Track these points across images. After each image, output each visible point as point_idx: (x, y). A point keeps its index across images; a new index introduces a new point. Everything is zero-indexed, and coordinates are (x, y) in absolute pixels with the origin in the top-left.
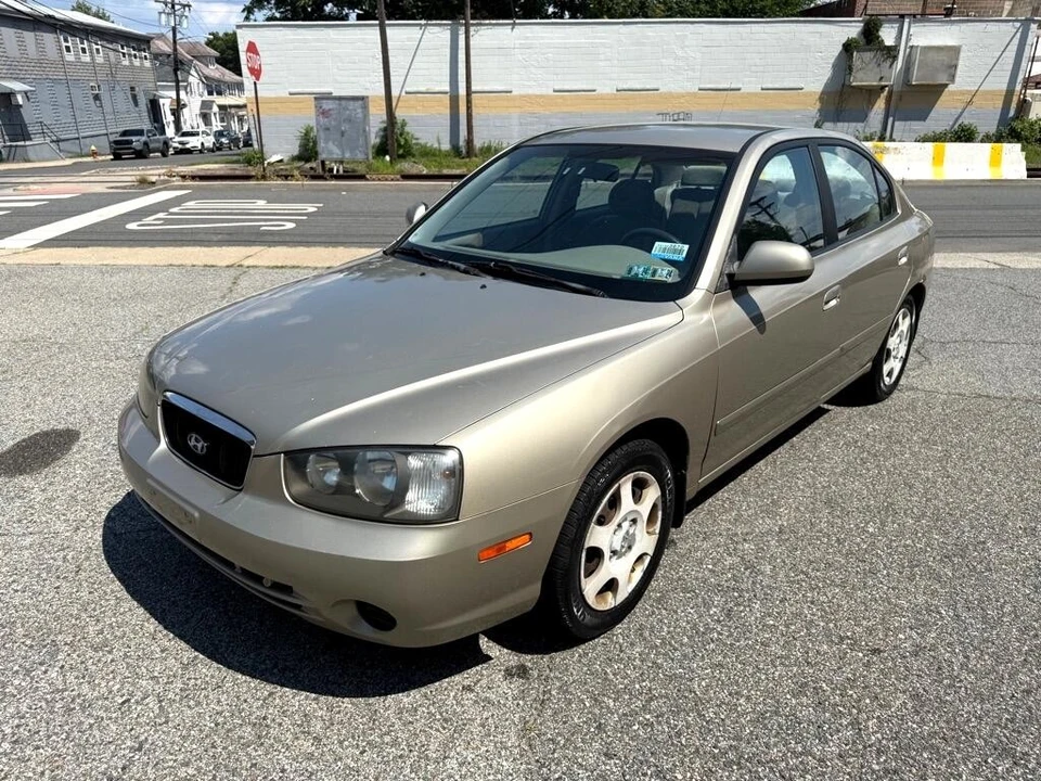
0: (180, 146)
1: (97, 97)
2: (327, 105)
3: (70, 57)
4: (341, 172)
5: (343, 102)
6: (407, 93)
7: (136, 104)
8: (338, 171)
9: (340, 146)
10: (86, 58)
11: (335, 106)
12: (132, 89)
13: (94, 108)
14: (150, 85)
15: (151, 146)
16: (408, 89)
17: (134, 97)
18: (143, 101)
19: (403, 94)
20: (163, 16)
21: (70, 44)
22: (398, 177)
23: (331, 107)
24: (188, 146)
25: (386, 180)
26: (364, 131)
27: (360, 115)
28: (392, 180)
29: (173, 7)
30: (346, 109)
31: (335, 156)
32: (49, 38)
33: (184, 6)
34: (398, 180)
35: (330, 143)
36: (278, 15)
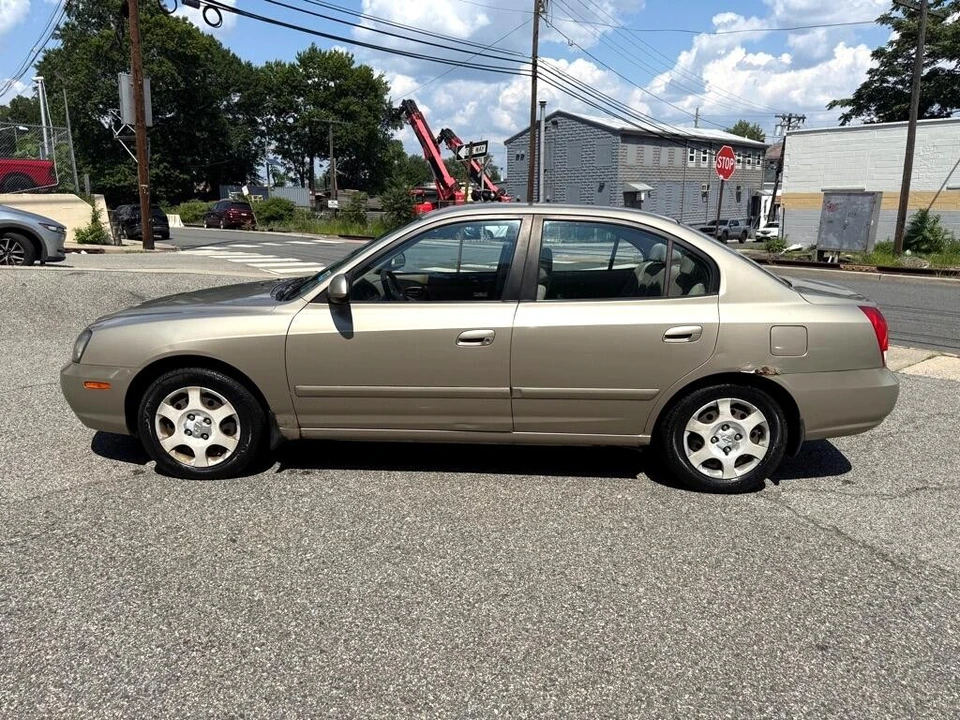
0: (762, 235)
1: (705, 195)
2: (834, 200)
3: (691, 164)
4: (836, 261)
5: (852, 198)
6: (948, 189)
7: (739, 200)
8: (833, 259)
9: (840, 238)
10: (705, 165)
11: (842, 201)
12: (738, 188)
13: (700, 202)
14: (756, 185)
15: (730, 234)
16: (950, 185)
17: (739, 195)
18: (746, 198)
19: (944, 189)
20: (779, 128)
21: (694, 155)
22: (874, 268)
23: (838, 202)
24: (768, 235)
25: (861, 270)
26: (868, 224)
27: (867, 210)
28: (867, 271)
29: (789, 120)
30: (855, 203)
31: (833, 247)
32: (678, 151)
33: (799, 119)
34: (873, 271)
35: (831, 235)
36: (875, 119)
